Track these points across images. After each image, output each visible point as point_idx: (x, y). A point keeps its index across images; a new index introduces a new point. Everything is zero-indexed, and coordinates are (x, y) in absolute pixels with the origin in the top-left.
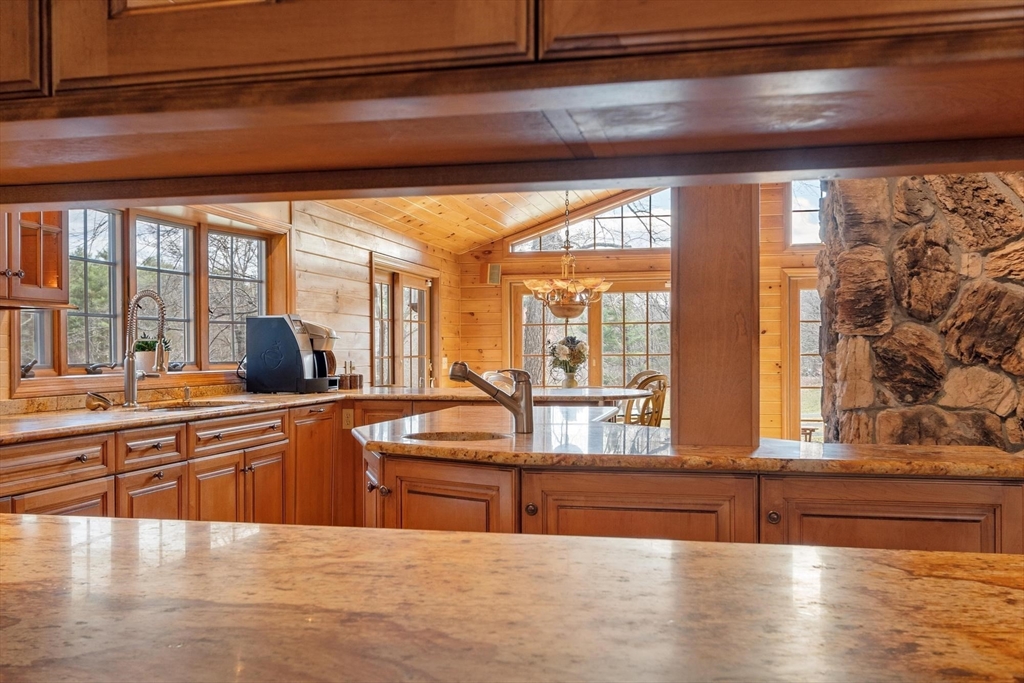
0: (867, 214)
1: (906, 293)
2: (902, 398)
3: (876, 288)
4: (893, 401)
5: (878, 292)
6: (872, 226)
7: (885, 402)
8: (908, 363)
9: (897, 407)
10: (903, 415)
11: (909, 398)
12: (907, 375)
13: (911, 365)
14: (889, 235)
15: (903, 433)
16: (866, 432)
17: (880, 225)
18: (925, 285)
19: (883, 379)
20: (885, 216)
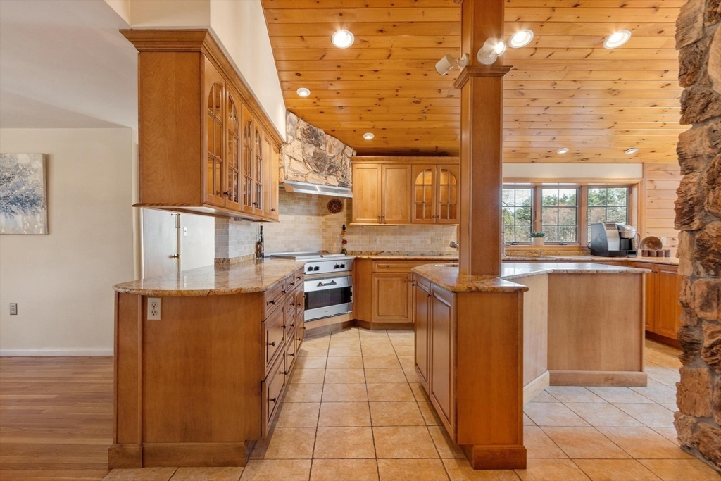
0: (689, 153)
1: (706, 201)
2: (707, 271)
3: (689, 200)
4: (703, 274)
5: (690, 202)
6: (694, 159)
7: (698, 273)
8: (712, 248)
9: (705, 277)
10: (708, 284)
11: (712, 272)
12: (711, 257)
13: (714, 251)
14: (706, 163)
15: (708, 296)
16: (690, 292)
17: (699, 158)
18: (716, 195)
19: (698, 259)
20: (701, 152)
